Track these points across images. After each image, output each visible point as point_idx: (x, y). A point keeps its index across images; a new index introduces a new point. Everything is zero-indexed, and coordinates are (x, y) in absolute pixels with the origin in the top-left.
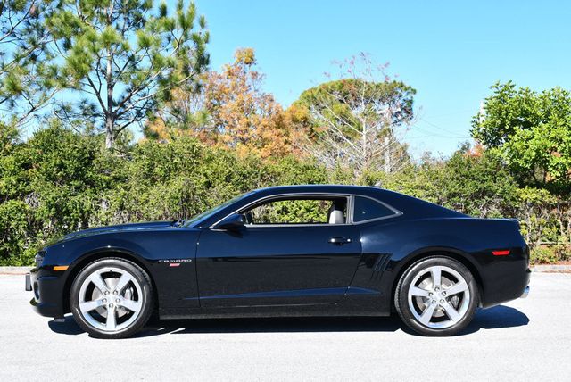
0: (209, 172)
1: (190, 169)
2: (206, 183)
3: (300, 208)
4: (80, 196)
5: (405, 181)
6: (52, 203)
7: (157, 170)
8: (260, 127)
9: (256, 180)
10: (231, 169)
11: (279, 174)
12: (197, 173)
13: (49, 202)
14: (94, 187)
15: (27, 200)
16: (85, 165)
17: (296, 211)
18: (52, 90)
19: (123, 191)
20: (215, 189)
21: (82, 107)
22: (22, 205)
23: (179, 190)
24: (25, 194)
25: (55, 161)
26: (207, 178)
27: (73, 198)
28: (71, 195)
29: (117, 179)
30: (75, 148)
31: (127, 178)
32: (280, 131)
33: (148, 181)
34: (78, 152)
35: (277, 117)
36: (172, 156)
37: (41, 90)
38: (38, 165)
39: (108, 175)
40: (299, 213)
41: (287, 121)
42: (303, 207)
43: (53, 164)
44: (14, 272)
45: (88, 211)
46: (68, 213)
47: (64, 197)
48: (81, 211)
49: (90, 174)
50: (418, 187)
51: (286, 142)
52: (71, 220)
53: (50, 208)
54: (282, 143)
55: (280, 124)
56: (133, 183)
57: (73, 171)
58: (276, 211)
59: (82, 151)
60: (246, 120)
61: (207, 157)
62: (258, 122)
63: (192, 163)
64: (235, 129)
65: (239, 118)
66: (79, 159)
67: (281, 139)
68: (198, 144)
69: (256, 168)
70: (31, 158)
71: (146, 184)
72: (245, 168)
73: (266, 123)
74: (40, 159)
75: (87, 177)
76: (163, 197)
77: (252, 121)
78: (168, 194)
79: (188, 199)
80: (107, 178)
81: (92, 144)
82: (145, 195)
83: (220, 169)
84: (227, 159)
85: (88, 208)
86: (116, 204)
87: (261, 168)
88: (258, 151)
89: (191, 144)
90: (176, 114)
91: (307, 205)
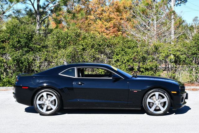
0: (84, 44)
3: (125, 60)
4: (27, 55)
5: (172, 48)
6: (15, 59)
8: (108, 12)
9: (104, 47)
10: (94, 42)
11: (116, 44)
12: (79, 44)
13: (14, 58)
14: (33, 51)
15: (4, 57)
16: (29, 41)
17: (123, 61)
18: (13, 4)
19: (46, 53)
20: (87, 52)
21: (26, 11)
22: (2, 59)
23: (71, 52)
24: (3, 54)
26: (83, 46)
27: (24, 57)
28: (23, 55)
29: (43, 47)
30: (24, 33)
31: (47, 46)
32: (118, 13)
35: (116, 7)
36: (67, 37)
37: (7, 3)
38: (9, 41)
39: (39, 45)
41: (121, 8)
43: (15, 41)
45: (31, 62)
46: (22, 63)
47: (20, 55)
48: (28, 62)
51: (121, 19)
52: (23, 66)
53: (14, 61)
54: (119, 20)
55: (118, 10)
56: (50, 49)
58: (114, 61)
59: (27, 35)
60: (102, 9)
61: (83, 37)
62: (107, 9)
63: (76, 40)
64: (96, 13)
65: (98, 7)
66: (26, 38)
67: (118, 18)
68: (79, 31)
69: (105, 42)
70: (5, 37)
71: (56, 49)
72: (100, 42)
73: (111, 10)
74: (9, 38)
75: (30, 46)
76: (64, 55)
77: (104, 8)
78: (66, 54)
79: (74, 57)
80: (39, 47)
81: (32, 31)
82: (56, 54)
83: (89, 42)
84: (92, 37)
85: (31, 60)
86: (43, 59)
87: (108, 41)
88: (107, 23)
89: (76, 31)
90: (68, 13)
91: (127, 59)
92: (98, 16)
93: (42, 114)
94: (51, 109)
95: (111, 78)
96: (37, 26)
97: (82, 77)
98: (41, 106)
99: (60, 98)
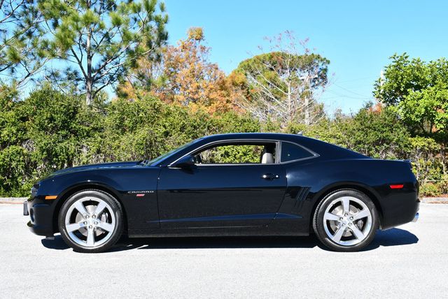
0: (167, 124)
1: (152, 121)
2: (165, 132)
3: (238, 152)
4: (66, 142)
5: (321, 132)
6: (44, 148)
7: (126, 122)
8: (207, 90)
9: (204, 130)
10: (184, 121)
11: (222, 126)
12: (158, 125)
13: (42, 147)
14: (77, 135)
15: (24, 146)
16: (70, 118)
17: (236, 154)
18: (44, 59)
19: (99, 139)
20: (172, 137)
21: (67, 74)
22: (21, 150)
23: (144, 138)
24: (23, 141)
25: (47, 115)
26: (166, 128)
27: (60, 144)
28: (59, 142)
29: (95, 129)
30: (62, 105)
31: (103, 128)
32: (223, 92)
33: (119, 131)
34: (64, 108)
35: (221, 82)
36: (138, 112)
37: (35, 59)
38: (33, 118)
39: (88, 126)
40: (238, 156)
41: (228, 85)
42: (241, 152)
43: (45, 118)
44: (14, 201)
45: (72, 154)
46: (56, 155)
47: (54, 143)
48: (67, 154)
49: (74, 125)
50: (331, 136)
51: (228, 101)
52: (59, 161)
53: (43, 152)
54: (225, 102)
55: (223, 87)
56: (108, 132)
57: (60, 123)
58: (220, 155)
59: (67, 108)
60: (197, 84)
61: (166, 112)
62: (205, 85)
63: (154, 117)
64: (188, 91)
65: (191, 83)
66: (65, 113)
67: (224, 99)
68: (159, 102)
69: (204, 121)
70: (28, 112)
71: (117, 133)
72: (196, 121)
73: (212, 86)
74: (35, 114)
75: (72, 128)
76: (131, 144)
77: (201, 85)
78: (135, 141)
79: (151, 145)
80: (87, 128)
81: (75, 102)
82: (117, 142)
83: (176, 121)
84: (181, 114)
85: (72, 152)
86: (94, 149)
87: (208, 121)
88: (206, 108)
89: (153, 102)
90: (141, 78)
91: (244, 150)
92: (190, 95)
96: (87, 99)
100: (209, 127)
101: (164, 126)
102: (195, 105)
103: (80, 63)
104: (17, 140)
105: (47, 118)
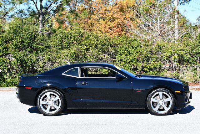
0: (87, 44)
1: (79, 42)
2: (86, 49)
3: (128, 60)
4: (31, 55)
5: (176, 47)
7: (64, 43)
8: (112, 12)
9: (108, 47)
10: (97, 42)
11: (119, 44)
12: (82, 44)
13: (18, 58)
14: (36, 51)
15: (7, 57)
16: (32, 41)
17: (126, 61)
19: (49, 53)
20: (90, 52)
21: (28, 11)
22: (6, 60)
23: (74, 53)
24: (7, 55)
25: (20, 40)
26: (86, 46)
27: (27, 57)
28: (26, 55)
29: (47, 47)
31: (51, 46)
32: (121, 13)
33: (60, 48)
34: (29, 35)
35: (120, 7)
36: (71, 37)
37: (10, 4)
38: (12, 42)
40: (128, 62)
41: (125, 8)
42: (129, 59)
43: (18, 41)
44: (4, 90)
45: (34, 62)
46: (26, 63)
47: (24, 56)
48: (32, 62)
49: (35, 45)
50: (181, 50)
52: (27, 66)
54: (123, 19)
55: (122, 10)
56: (53, 49)
57: (27, 44)
58: (117, 61)
60: (105, 8)
61: (86, 37)
62: (111, 9)
63: (79, 40)
64: (99, 13)
65: (102, 7)
66: (29, 39)
67: (122, 17)
68: (82, 31)
69: (108, 42)
70: (8, 38)
72: (103, 42)
73: (115, 10)
74: (12, 39)
76: (67, 56)
77: (108, 8)
78: (69, 54)
79: (78, 57)
80: (42, 47)
81: (35, 31)
82: (59, 54)
84: (95, 37)
85: (34, 61)
86: (46, 59)
87: (111, 41)
88: (111, 23)
89: (79, 31)
90: (71, 13)
91: (131, 58)
93: (45, 115)
94: (55, 109)
95: (115, 78)
96: (40, 26)
97: (85, 77)
98: (44, 106)
99: (64, 99)
100: (111, 45)
101: (86, 45)
102: (104, 22)
103: (35, 5)
104: (3, 54)
105: (19, 42)
